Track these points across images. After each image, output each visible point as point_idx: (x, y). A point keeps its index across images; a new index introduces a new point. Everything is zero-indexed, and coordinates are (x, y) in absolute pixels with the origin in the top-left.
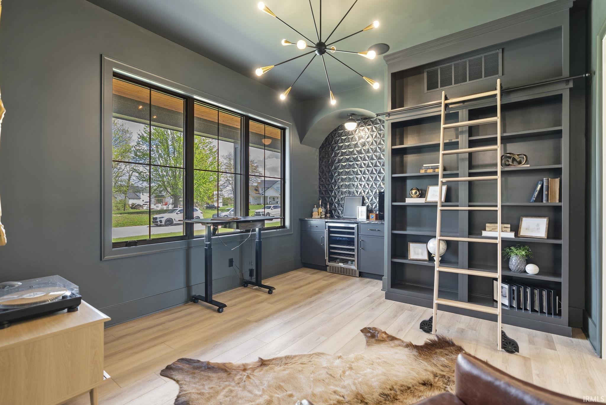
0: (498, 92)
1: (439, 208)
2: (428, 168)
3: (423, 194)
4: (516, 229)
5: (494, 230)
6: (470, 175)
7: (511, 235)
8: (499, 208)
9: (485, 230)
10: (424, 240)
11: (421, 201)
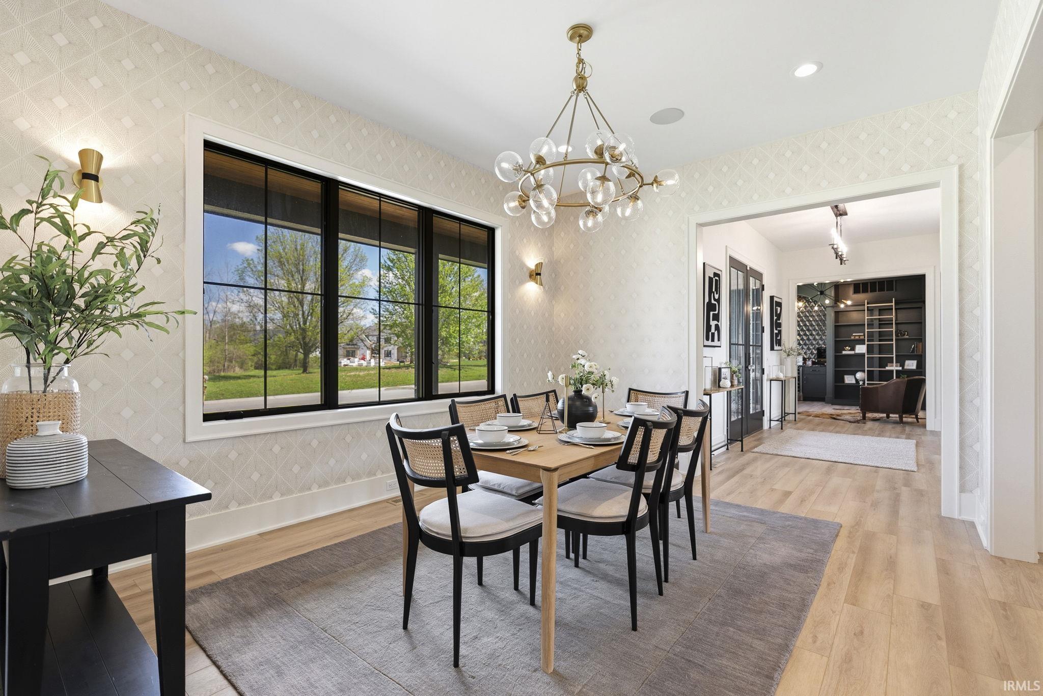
0: (893, 304)
1: (866, 356)
2: (856, 336)
3: (853, 349)
4: (902, 365)
5: (892, 366)
6: (880, 341)
7: (900, 368)
8: (894, 356)
9: (887, 366)
10: (853, 373)
11: (852, 352)
